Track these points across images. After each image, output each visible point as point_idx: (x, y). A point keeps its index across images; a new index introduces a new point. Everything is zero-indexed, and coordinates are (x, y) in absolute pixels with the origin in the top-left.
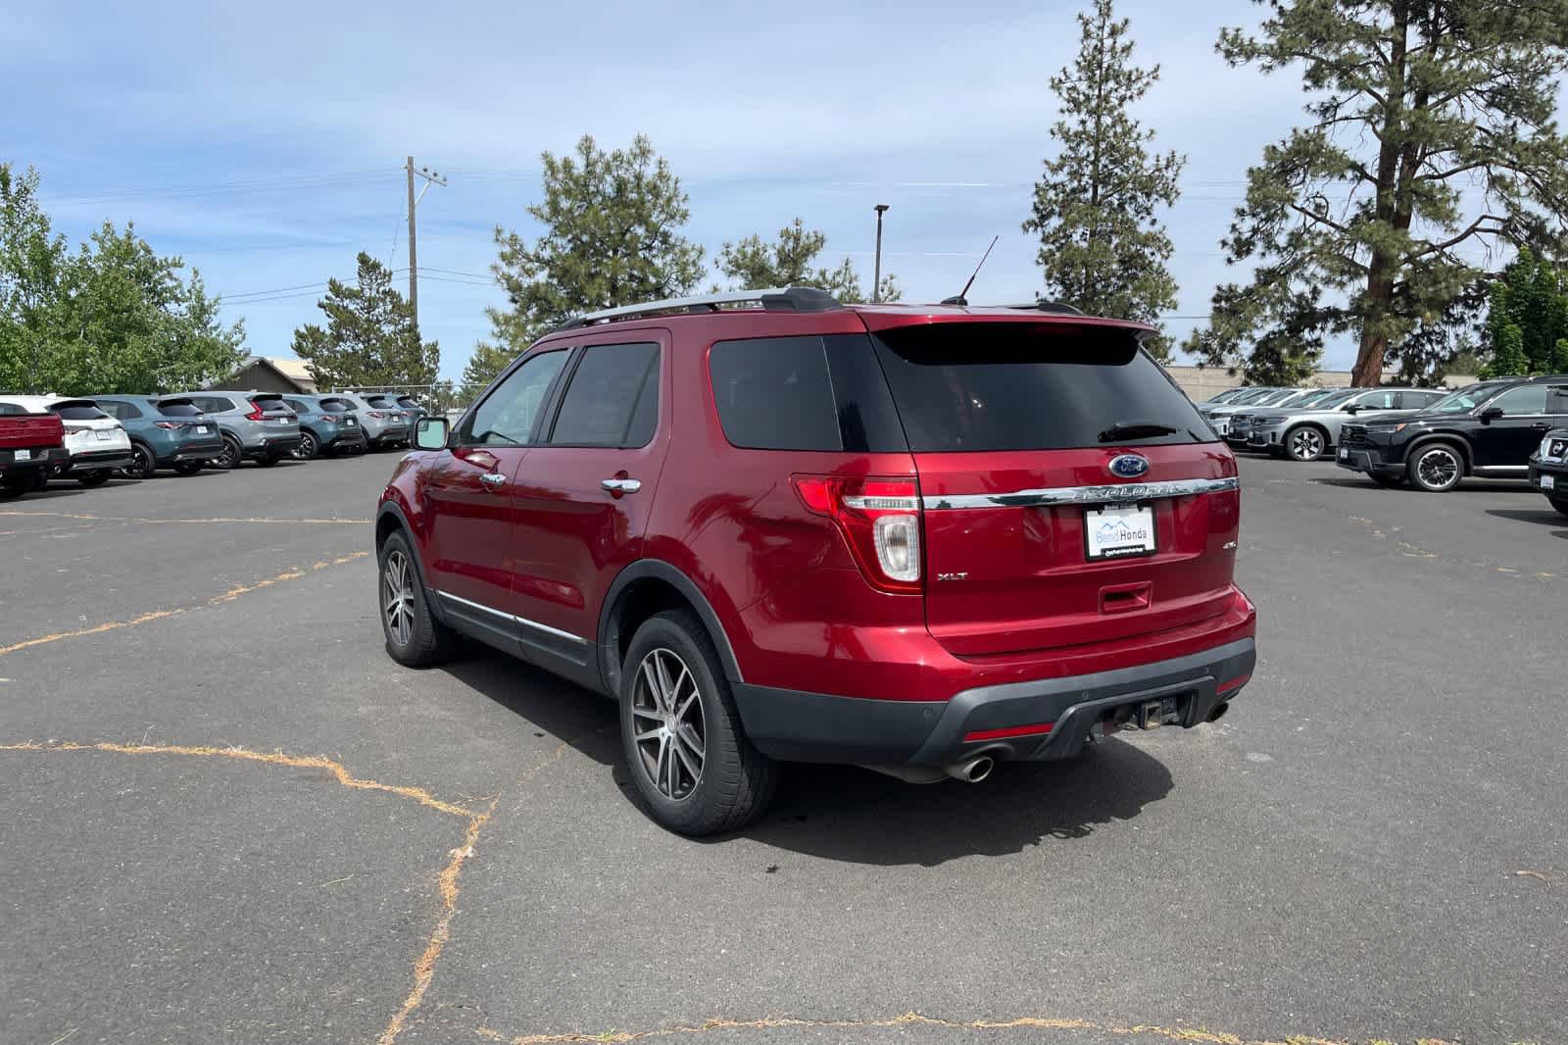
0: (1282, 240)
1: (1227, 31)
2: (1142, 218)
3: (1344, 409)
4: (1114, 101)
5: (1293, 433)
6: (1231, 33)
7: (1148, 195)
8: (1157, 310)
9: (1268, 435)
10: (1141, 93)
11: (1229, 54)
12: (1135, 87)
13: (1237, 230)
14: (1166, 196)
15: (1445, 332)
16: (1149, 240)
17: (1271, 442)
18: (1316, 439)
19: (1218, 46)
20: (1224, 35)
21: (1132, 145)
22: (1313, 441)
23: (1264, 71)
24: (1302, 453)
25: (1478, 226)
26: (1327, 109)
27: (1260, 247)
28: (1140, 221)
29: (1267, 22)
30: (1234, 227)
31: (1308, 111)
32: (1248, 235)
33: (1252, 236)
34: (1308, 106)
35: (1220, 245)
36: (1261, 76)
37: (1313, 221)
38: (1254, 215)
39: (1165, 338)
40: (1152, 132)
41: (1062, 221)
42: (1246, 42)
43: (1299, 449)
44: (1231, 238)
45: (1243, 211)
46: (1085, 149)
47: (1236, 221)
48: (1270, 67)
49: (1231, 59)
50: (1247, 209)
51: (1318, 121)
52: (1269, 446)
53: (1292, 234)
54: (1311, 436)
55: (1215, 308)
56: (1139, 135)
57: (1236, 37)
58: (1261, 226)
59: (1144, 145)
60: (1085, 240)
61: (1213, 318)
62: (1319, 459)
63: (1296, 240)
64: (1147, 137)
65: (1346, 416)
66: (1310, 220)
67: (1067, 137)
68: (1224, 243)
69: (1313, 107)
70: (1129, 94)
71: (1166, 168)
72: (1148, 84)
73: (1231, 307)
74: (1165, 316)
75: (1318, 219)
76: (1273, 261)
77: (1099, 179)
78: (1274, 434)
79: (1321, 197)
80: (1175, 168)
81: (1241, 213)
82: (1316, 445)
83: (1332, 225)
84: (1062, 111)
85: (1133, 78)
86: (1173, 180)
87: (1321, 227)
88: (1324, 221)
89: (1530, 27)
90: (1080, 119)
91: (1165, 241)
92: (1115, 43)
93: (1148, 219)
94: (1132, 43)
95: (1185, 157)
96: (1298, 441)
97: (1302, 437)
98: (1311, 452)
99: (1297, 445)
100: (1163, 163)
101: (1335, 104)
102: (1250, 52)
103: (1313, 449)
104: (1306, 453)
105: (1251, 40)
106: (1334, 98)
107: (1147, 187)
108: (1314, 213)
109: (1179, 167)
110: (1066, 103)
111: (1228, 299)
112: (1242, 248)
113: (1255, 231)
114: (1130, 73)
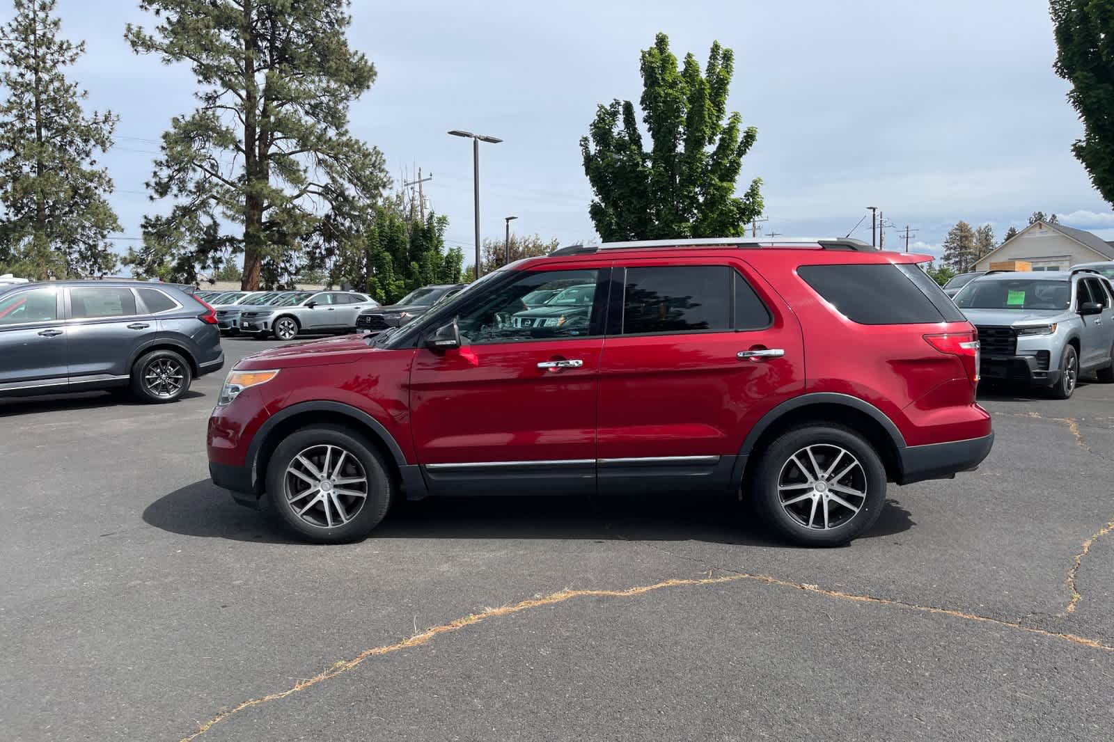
0: (191, 186)
1: (132, 27)
2: (82, 159)
3: (305, 305)
4: (49, 64)
5: (279, 321)
6: (135, 29)
7: (86, 141)
8: (105, 232)
9: (261, 324)
10: (72, 60)
11: (134, 44)
12: (68, 55)
13: (158, 175)
14: (103, 144)
15: (291, 255)
16: (91, 177)
17: (264, 329)
18: (292, 325)
19: (126, 36)
20: (129, 29)
21: (70, 100)
22: (290, 327)
23: (165, 62)
24: (284, 335)
25: (308, 189)
26: (210, 98)
27: (175, 189)
28: (81, 161)
29: (160, 27)
30: (155, 173)
31: (196, 98)
32: (166, 180)
33: (169, 181)
34: (196, 94)
35: (145, 186)
36: (163, 65)
37: (210, 175)
38: (169, 167)
39: (111, 254)
40: (86, 92)
41: (12, 154)
42: (147, 38)
43: (282, 333)
44: (153, 181)
45: (161, 162)
46: (29, 97)
47: (157, 170)
48: (169, 60)
49: (135, 48)
50: (164, 162)
51: (204, 105)
52: (263, 331)
53: (198, 183)
54: (289, 324)
55: (144, 233)
56: (75, 93)
57: (139, 33)
58: (175, 174)
59: (80, 102)
60: (34, 172)
61: (145, 240)
62: (295, 338)
63: (200, 188)
64: (82, 96)
65: (307, 309)
66: (208, 175)
67: (14, 85)
68: (148, 185)
69: (200, 95)
70: (62, 59)
71: (104, 123)
72: (77, 54)
73: (157, 231)
74: (112, 236)
75: (212, 174)
76: (185, 201)
77: (43, 123)
78: (266, 323)
79: (213, 159)
80: (111, 123)
81: (159, 164)
82: (292, 329)
83: (223, 180)
84: (3, 63)
85: (64, 47)
86: (110, 133)
87: (215, 180)
88: (216, 175)
89: (336, 69)
90: (19, 71)
91: (107, 179)
92: (47, 16)
93: (88, 160)
94: (59, 20)
95: (118, 116)
96: (282, 327)
97: (283, 324)
98: (290, 334)
99: (281, 330)
100: (101, 118)
101: (216, 96)
102: (149, 45)
103: (291, 332)
104: (287, 334)
105: (151, 37)
106: (215, 92)
107: (86, 135)
108: (210, 170)
109: (113, 124)
110: (8, 57)
111: (153, 226)
112: (162, 189)
113: (171, 178)
114: (62, 44)
